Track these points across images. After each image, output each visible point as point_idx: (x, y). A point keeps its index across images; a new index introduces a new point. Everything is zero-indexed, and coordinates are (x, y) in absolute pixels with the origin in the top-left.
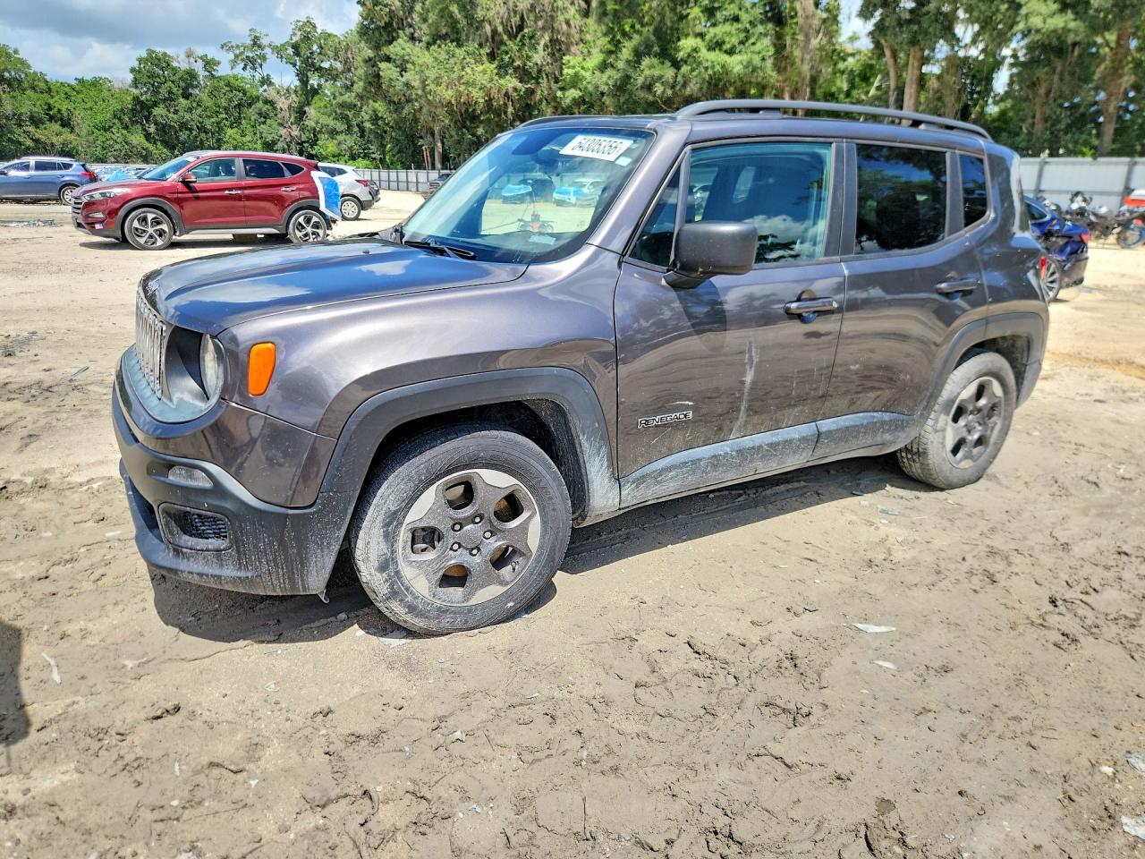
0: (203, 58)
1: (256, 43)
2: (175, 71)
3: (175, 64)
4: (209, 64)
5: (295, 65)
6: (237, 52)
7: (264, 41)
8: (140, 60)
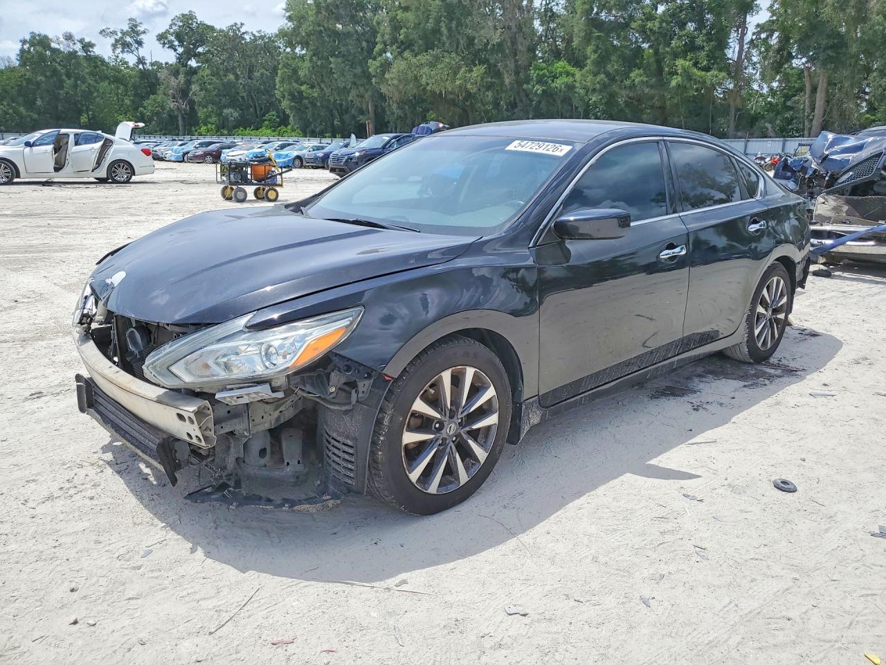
0: (81, 41)
1: (134, 30)
2: (55, 51)
3: (53, 45)
4: (87, 46)
5: (175, 50)
6: (117, 37)
7: (141, 29)
8: (24, 42)
